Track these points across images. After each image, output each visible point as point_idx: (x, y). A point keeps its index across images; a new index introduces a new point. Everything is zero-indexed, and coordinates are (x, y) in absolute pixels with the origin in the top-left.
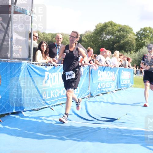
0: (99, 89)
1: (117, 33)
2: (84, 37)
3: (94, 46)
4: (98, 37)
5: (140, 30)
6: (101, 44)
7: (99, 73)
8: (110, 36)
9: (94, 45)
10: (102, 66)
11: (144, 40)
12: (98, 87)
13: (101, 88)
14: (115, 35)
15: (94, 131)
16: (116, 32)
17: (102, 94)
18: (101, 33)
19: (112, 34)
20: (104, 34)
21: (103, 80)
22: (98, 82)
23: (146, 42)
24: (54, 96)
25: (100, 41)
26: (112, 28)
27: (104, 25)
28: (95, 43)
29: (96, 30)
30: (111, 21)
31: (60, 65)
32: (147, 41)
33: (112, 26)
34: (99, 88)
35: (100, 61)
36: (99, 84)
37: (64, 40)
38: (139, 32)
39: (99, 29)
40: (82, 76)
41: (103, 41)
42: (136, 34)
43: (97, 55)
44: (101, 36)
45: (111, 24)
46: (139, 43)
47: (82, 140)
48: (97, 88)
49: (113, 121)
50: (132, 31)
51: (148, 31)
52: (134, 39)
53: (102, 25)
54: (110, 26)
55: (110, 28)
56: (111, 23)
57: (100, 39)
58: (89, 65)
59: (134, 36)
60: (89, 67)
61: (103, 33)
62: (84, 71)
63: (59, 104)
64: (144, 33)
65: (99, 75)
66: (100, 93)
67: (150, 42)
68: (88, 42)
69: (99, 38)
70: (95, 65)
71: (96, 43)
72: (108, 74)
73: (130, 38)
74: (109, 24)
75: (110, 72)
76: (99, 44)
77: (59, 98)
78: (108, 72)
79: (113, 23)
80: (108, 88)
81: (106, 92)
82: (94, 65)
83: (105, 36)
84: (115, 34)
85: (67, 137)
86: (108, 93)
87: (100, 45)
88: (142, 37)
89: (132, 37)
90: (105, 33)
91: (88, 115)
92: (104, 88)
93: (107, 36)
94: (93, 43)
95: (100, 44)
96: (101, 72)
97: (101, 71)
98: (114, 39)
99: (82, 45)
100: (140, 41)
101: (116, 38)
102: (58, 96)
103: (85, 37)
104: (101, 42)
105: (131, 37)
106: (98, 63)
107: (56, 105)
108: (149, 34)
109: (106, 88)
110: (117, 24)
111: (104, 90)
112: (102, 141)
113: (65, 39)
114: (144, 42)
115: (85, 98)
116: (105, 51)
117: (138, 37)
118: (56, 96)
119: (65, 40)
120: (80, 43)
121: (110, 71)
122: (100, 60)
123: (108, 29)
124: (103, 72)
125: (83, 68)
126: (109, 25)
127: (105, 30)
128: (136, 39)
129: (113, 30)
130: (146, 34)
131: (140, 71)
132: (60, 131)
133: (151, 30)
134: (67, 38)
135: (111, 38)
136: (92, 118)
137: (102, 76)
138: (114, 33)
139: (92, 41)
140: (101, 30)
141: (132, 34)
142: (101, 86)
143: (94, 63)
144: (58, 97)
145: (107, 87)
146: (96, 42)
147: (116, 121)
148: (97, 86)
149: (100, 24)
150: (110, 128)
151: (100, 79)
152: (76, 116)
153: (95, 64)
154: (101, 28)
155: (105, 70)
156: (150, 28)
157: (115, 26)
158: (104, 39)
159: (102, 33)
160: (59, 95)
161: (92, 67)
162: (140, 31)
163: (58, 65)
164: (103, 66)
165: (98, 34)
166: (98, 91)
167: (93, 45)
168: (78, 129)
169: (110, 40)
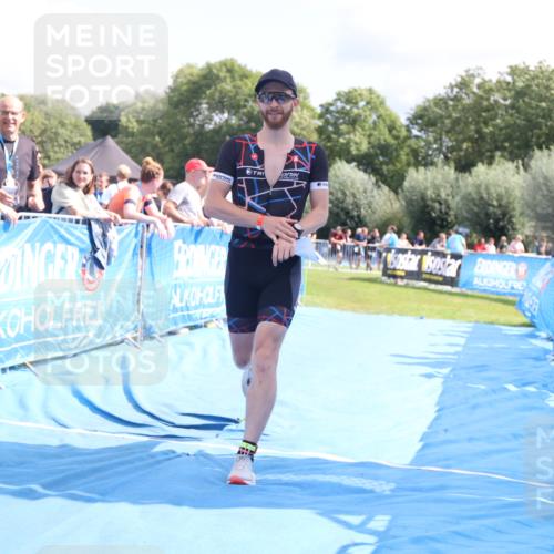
0: (175, 310)
1: (251, 103)
2: (127, 116)
3: (167, 149)
4: (179, 118)
5: (335, 97)
6: (191, 144)
7: (180, 251)
8: (226, 115)
9: (165, 146)
10: (189, 226)
11: (348, 133)
12: (173, 302)
13: (184, 304)
14: (245, 110)
15: (151, 465)
16: (246, 100)
17: (187, 330)
18: (195, 101)
19: (235, 108)
20: (204, 106)
21: (192, 278)
22: (175, 282)
23: (356, 143)
24: (5, 331)
25: (188, 133)
26: (234, 87)
27: (204, 72)
28: (167, 139)
29: (173, 90)
30: (232, 59)
31: (28, 218)
32: (357, 139)
33: (233, 79)
34: (178, 305)
35: (184, 207)
36: (179, 291)
37: (52, 121)
38: (331, 105)
39: (185, 87)
40: (113, 260)
41: (201, 133)
42: (319, 110)
43: (174, 185)
44: (191, 115)
45: (230, 68)
46: (329, 144)
47: (105, 495)
48: (171, 308)
49: (220, 428)
50: (305, 98)
51: (362, 104)
52: (312, 128)
53: (196, 72)
54: (225, 78)
55: (227, 86)
56: (229, 66)
57: (186, 123)
58: (139, 221)
59: (313, 117)
60: (140, 229)
61: (200, 104)
62: (121, 242)
63: (24, 365)
64: (348, 107)
65: (177, 256)
66: (181, 325)
67: (369, 143)
68: (142, 132)
69: (184, 119)
70: (164, 222)
71: (174, 140)
72: (212, 254)
73: (297, 124)
74: (224, 69)
75: (218, 247)
76: (184, 145)
77: (24, 341)
78: (213, 247)
79: (236, 68)
80: (210, 306)
81: (202, 322)
82: (160, 218)
83: (206, 113)
84: (245, 106)
85: (45, 486)
86: (210, 325)
87: (189, 147)
88: (341, 124)
89: (305, 124)
90: (207, 103)
91: (130, 405)
92: (196, 308)
93: (213, 114)
94: (163, 140)
95: (187, 142)
96: (184, 247)
97: (184, 242)
98: (240, 126)
99: (119, 143)
100: (334, 136)
101: (248, 122)
102: (18, 334)
103: (130, 116)
104: (193, 138)
105: (301, 123)
106: (177, 213)
107: (12, 368)
108: (368, 113)
109: (202, 305)
110: (254, 71)
111: (196, 313)
112: (178, 501)
113: (55, 118)
114: (348, 143)
115: (122, 342)
116: (205, 172)
117: (327, 122)
118: (12, 334)
119: (54, 122)
120: (113, 137)
121: (218, 244)
122: (185, 202)
123: (219, 87)
124: (192, 246)
125: (119, 232)
126: (222, 75)
127: (208, 92)
128: (320, 131)
129: (237, 94)
130: (355, 111)
131: (330, 246)
132: (21, 464)
133: (374, 100)
134: (61, 115)
135: (227, 120)
136: (146, 416)
137: (188, 262)
138: (242, 103)
139: (156, 130)
140: (195, 90)
141: (305, 111)
142: (185, 297)
143: (160, 214)
144: (19, 338)
145: (206, 302)
146: (174, 136)
147: (233, 426)
148: (171, 298)
149: (190, 66)
150: (209, 452)
151: (182, 273)
152: (86, 409)
153: (166, 217)
154: (194, 83)
155: (200, 240)
156: (371, 91)
157: (247, 77)
158: (202, 126)
159: (195, 104)
160: (22, 332)
161: (152, 226)
162: (336, 100)
163: (20, 218)
164: (193, 226)
165: (182, 104)
166: (172, 315)
167: (160, 145)
168: (88, 457)
169: (225, 129)
